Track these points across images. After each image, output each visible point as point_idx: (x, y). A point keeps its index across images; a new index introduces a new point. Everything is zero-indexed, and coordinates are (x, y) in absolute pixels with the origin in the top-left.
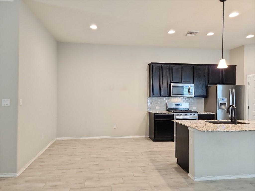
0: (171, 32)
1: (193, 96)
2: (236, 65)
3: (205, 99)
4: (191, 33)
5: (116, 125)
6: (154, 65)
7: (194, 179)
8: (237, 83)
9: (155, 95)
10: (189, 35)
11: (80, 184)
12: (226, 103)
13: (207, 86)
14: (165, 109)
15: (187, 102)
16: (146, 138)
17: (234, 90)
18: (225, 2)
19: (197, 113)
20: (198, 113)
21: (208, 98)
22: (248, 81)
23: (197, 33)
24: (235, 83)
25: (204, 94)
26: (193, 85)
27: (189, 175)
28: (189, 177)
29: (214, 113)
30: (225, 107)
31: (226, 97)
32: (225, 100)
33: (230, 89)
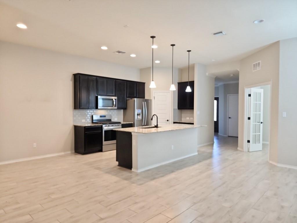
0: (104, 48)
1: (116, 108)
2: (145, 83)
3: (123, 111)
4: (119, 52)
5: (35, 143)
6: (81, 76)
7: (137, 171)
8: (146, 98)
9: (82, 107)
10: (118, 53)
11: (45, 199)
12: (140, 114)
13: (126, 100)
14: (90, 122)
16: (72, 153)
17: (145, 103)
18: (154, 39)
20: (122, 123)
21: (126, 110)
22: (153, 96)
23: (124, 53)
24: (144, 98)
25: (124, 106)
26: (116, 98)
27: (133, 170)
28: (133, 172)
29: (132, 123)
30: (140, 117)
31: (141, 109)
32: (140, 111)
33: (143, 102)
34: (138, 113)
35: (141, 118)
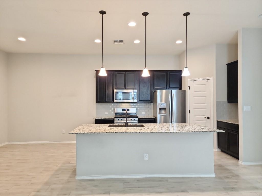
2: (182, 71)
3: (153, 104)
5: (64, 131)
13: (152, 92)
14: (114, 114)
15: (135, 108)
18: (106, 14)
19: (137, 117)
24: (181, 88)
25: (149, 99)
26: (136, 90)
30: (165, 112)
32: (164, 105)
33: (170, 94)
34: (162, 107)
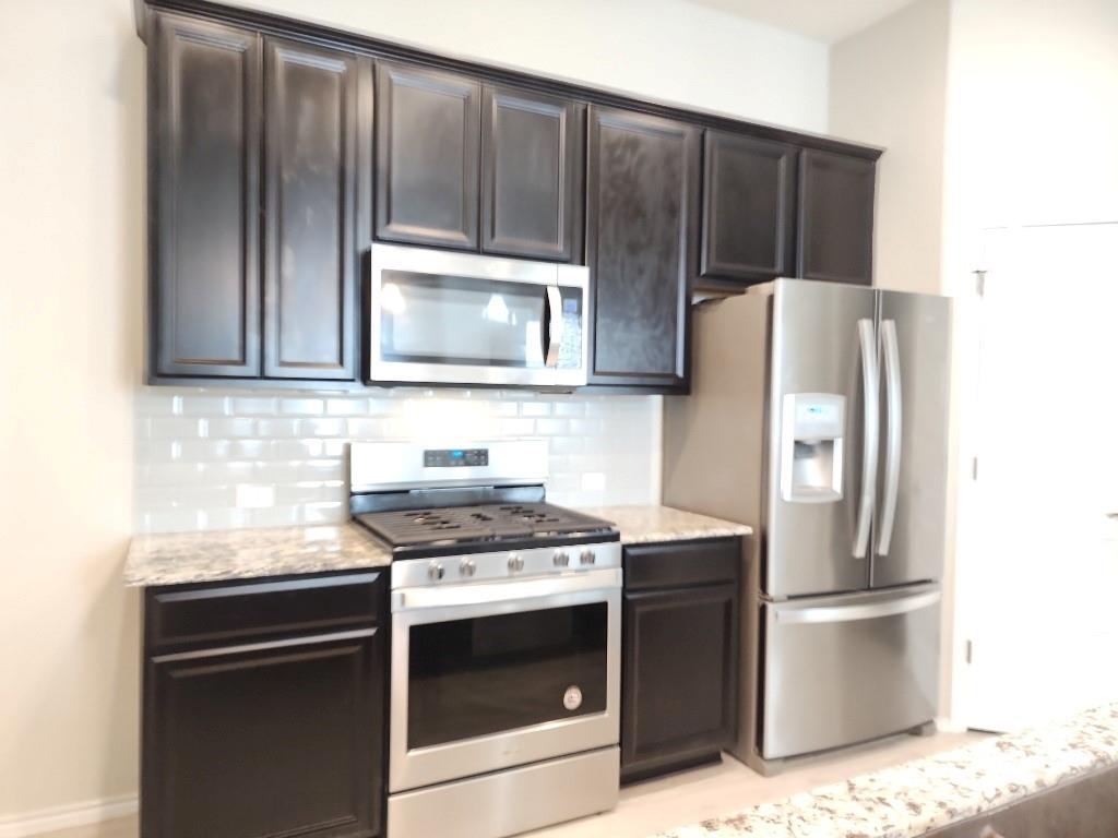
1: (579, 376)
2: (878, 153)
3: (664, 408)
12: (828, 444)
13: (689, 300)
17: (888, 326)
19: (615, 538)
20: (626, 539)
21: (689, 398)
25: (668, 362)
26: (579, 276)
29: (742, 530)
30: (825, 478)
31: (842, 391)
32: (828, 414)
33: (865, 326)
34: (810, 437)
35: (837, 486)
